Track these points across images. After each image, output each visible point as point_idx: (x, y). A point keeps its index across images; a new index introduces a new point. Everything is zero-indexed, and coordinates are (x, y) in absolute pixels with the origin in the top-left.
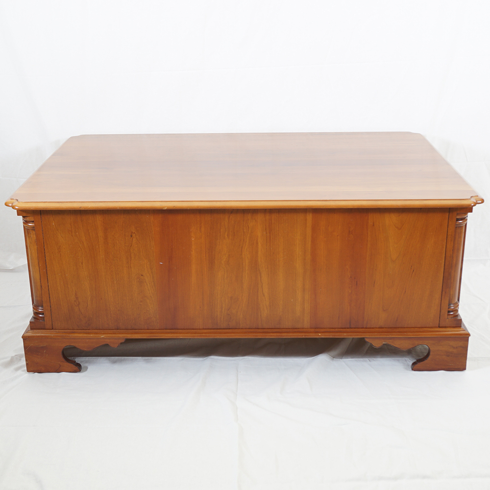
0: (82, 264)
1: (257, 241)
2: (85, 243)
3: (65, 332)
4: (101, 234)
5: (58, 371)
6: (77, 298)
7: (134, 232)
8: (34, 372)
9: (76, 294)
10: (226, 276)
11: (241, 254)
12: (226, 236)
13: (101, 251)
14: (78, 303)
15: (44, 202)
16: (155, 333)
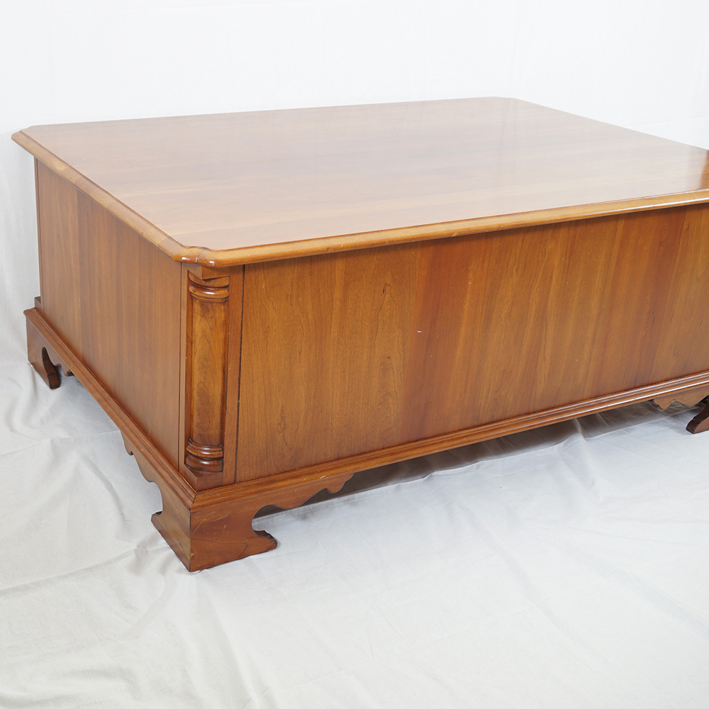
0: (300, 354)
1: (552, 273)
2: (310, 316)
3: (259, 484)
4: (338, 294)
5: (241, 556)
6: (283, 418)
7: (388, 282)
8: (201, 568)
9: (282, 410)
10: (503, 337)
11: (529, 299)
12: (515, 272)
13: (333, 325)
14: (283, 427)
15: (261, 246)
16: (398, 453)
